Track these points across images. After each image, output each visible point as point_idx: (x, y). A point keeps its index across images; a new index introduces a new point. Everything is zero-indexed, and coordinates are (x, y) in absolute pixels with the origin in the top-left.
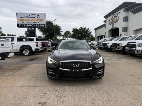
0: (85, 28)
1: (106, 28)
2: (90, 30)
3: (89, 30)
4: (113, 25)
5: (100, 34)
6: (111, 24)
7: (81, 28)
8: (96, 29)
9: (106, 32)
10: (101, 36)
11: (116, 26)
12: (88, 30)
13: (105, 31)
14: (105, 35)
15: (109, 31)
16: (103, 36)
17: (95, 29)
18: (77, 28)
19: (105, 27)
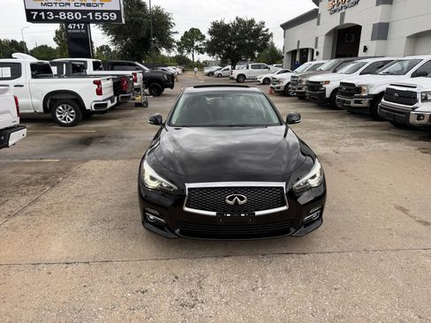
0: (252, 22)
1: (318, 24)
2: (267, 30)
3: (264, 29)
4: (343, 16)
5: (299, 42)
6: (335, 11)
7: (240, 21)
8: (286, 26)
9: (317, 39)
10: (302, 50)
11: (352, 17)
12: (260, 29)
13: (316, 36)
14: (316, 47)
15: (328, 34)
16: (307, 49)
17: (283, 26)
18: (226, 22)
19: (316, 20)
